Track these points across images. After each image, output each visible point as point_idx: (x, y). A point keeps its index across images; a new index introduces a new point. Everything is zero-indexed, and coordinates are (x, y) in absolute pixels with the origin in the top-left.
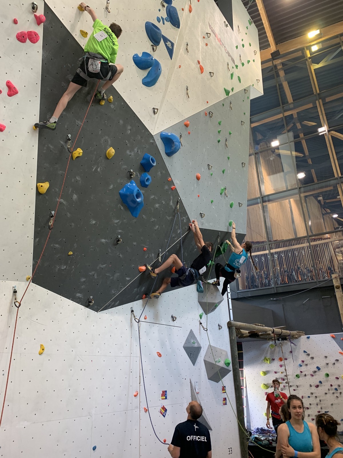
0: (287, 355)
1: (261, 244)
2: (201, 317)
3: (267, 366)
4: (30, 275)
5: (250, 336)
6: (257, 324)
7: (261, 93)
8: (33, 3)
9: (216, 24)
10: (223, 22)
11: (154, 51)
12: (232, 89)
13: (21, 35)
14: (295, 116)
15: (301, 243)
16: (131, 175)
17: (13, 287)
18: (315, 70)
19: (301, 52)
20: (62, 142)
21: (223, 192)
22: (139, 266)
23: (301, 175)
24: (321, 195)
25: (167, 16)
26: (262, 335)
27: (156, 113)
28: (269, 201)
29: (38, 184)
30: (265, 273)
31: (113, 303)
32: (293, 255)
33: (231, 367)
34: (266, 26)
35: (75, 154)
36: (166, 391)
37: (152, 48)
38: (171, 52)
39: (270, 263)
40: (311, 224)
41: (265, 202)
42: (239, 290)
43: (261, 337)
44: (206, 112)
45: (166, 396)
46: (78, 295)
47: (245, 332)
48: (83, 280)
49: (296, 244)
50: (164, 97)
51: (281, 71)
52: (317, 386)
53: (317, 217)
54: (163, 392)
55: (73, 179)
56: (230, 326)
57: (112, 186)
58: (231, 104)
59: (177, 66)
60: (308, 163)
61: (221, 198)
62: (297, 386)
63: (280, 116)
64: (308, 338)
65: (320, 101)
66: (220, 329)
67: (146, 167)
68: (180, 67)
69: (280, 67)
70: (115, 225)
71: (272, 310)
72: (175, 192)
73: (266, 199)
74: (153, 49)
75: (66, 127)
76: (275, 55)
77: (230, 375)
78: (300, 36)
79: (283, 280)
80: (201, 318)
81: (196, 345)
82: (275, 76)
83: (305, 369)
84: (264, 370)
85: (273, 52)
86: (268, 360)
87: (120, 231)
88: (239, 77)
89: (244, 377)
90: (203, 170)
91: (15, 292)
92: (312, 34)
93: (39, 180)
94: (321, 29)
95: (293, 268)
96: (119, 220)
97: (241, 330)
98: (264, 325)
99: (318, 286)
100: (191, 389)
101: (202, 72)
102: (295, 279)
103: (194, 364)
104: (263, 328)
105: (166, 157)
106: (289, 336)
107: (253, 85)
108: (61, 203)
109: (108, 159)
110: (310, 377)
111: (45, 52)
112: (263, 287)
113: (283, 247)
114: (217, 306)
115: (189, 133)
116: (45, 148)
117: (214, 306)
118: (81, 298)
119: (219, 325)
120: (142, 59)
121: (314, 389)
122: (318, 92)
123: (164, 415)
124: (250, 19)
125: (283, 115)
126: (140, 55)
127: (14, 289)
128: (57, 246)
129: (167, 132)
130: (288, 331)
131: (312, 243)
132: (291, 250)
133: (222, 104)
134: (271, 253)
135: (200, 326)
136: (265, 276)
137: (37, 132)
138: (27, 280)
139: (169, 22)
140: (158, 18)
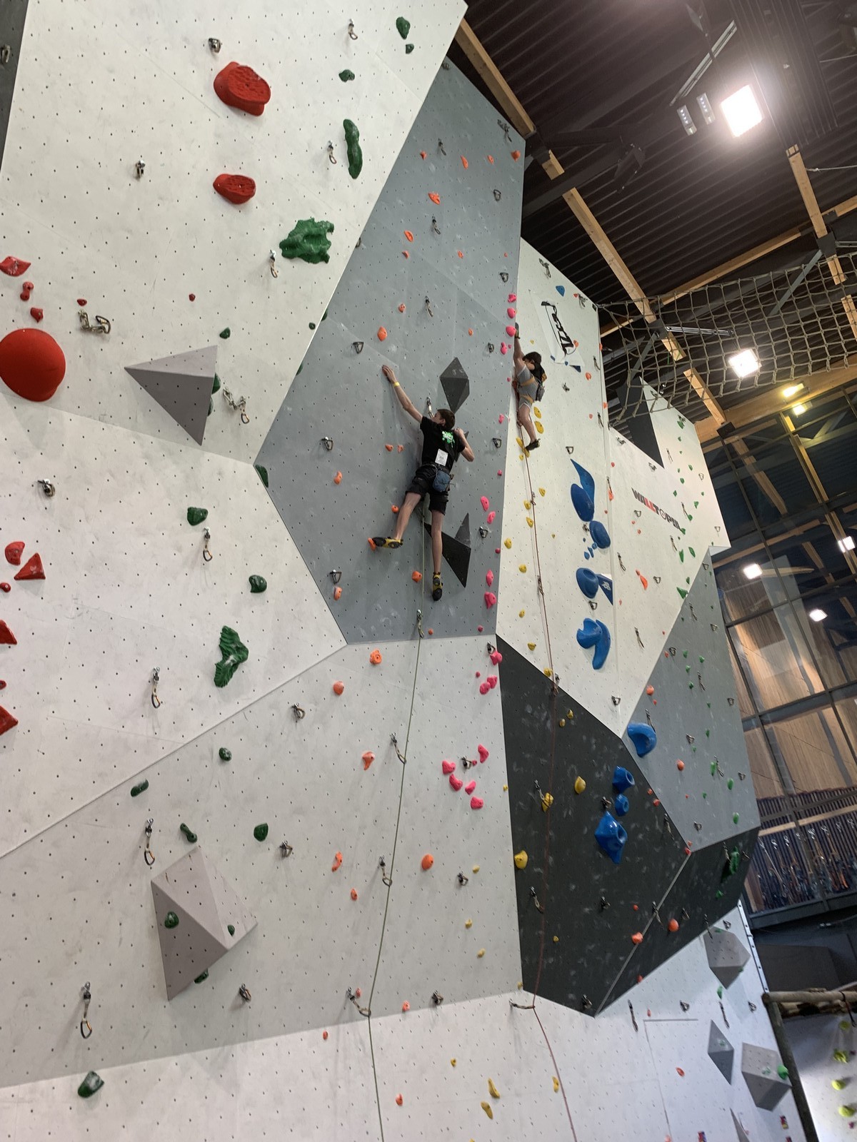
2: (720, 995)
3: (843, 1069)
4: (520, 982)
5: (801, 1013)
6: (812, 989)
7: (727, 546)
9: (641, 481)
10: (649, 467)
11: (593, 609)
12: (688, 581)
13: (484, 687)
16: (606, 805)
18: (806, 449)
19: (774, 419)
20: (530, 794)
21: (715, 771)
22: (633, 936)
23: (818, 615)
25: (593, 542)
26: (824, 1008)
27: (618, 704)
28: (777, 720)
29: (516, 857)
30: (797, 869)
33: (787, 1079)
35: (545, 803)
37: (590, 607)
38: (609, 594)
39: (803, 848)
41: (768, 723)
42: (752, 913)
43: (823, 1010)
44: (666, 651)
46: (571, 996)
47: (792, 1006)
54: (700, 1133)
55: (547, 837)
56: (767, 1002)
57: (586, 830)
58: (692, 610)
59: (618, 605)
60: (826, 583)
61: (713, 781)
65: (832, 514)
66: (752, 1010)
67: (620, 786)
68: (621, 604)
69: (741, 449)
70: (597, 883)
71: (829, 949)
72: (660, 809)
73: (771, 716)
74: (592, 607)
75: (532, 773)
76: (725, 431)
77: (789, 1096)
78: (766, 392)
79: (837, 882)
80: (720, 997)
81: (727, 1048)
84: (839, 1077)
85: (719, 425)
86: (843, 1055)
87: (603, 890)
88: (690, 548)
90: (683, 749)
92: (790, 391)
93: (516, 852)
96: (599, 875)
97: (784, 1004)
98: (825, 989)
100: (736, 1126)
101: (645, 587)
103: (729, 1080)
104: (824, 994)
105: (639, 762)
107: (712, 544)
108: (539, 873)
109: (578, 795)
111: (502, 690)
112: (800, 902)
113: (823, 812)
115: (656, 704)
116: (516, 808)
117: (737, 971)
118: (574, 1000)
119: (750, 1004)
120: (585, 632)
122: (826, 498)
124: (680, 417)
126: (582, 629)
127: (510, 1002)
128: (542, 932)
129: (632, 724)
132: (840, 817)
133: (681, 619)
134: (800, 827)
135: (723, 1012)
136: (799, 877)
137: (507, 791)
138: (519, 988)
139: (598, 548)
140: (586, 553)
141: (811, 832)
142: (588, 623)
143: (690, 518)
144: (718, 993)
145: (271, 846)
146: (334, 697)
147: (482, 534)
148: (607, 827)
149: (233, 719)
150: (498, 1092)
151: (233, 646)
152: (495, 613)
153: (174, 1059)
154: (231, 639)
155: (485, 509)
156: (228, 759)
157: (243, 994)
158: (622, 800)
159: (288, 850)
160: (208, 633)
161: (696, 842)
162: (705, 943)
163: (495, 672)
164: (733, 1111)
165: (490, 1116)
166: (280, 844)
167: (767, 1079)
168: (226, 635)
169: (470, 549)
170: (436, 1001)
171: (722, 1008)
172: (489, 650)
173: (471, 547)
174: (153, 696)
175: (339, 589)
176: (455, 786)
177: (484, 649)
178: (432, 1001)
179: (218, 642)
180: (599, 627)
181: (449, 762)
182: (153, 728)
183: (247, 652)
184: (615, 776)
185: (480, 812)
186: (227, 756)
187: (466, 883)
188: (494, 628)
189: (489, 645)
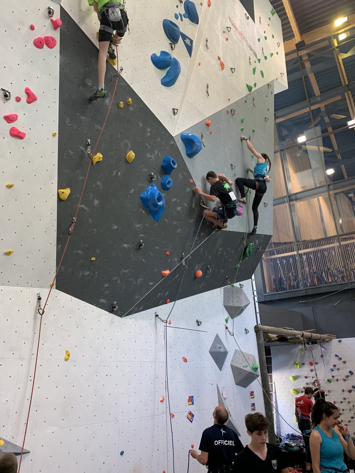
0: (318, 359)
1: (288, 244)
2: (227, 322)
3: (296, 371)
4: (53, 282)
5: (278, 340)
6: (286, 328)
7: (286, 87)
8: (49, 8)
9: (236, 17)
10: (244, 15)
11: (172, 49)
12: (255, 85)
13: (38, 41)
14: (323, 109)
15: (330, 243)
16: (152, 178)
17: (38, 294)
18: (342, 59)
19: (328, 41)
20: (81, 148)
21: (248, 193)
22: (162, 270)
23: (330, 172)
24: (352, 192)
25: (184, 12)
26: (291, 339)
27: (176, 114)
28: (296, 200)
29: (60, 190)
30: (294, 274)
31: (137, 308)
32: (323, 255)
33: (259, 372)
34: (290, 15)
35: (95, 159)
36: (192, 397)
37: (170, 47)
38: (189, 49)
39: (299, 264)
40: (341, 222)
41: (293, 200)
42: (266, 293)
43: (290, 341)
44: (228, 110)
45: (193, 401)
46: (102, 300)
47: (274, 336)
48: (106, 285)
49: (325, 244)
50: (183, 97)
51: (307, 63)
52: (350, 391)
53: (348, 214)
54: (190, 397)
55: (94, 185)
56: (257, 330)
57: (133, 190)
58: (253, 101)
59: (196, 64)
60: (337, 158)
62: (329, 392)
63: (307, 110)
64: (340, 341)
65: (349, 92)
66: (246, 333)
67: (166, 169)
68: (199, 65)
69: (305, 58)
70: (137, 229)
71: (301, 313)
73: (294, 197)
74: (172, 47)
75: (85, 132)
76: (300, 46)
77: (258, 380)
78: (326, 24)
79: (312, 282)
81: (222, 350)
82: (301, 68)
83: (337, 374)
84: (294, 375)
85: (297, 42)
86: (298, 364)
87: (142, 235)
88: (261, 71)
89: (273, 382)
90: (226, 170)
91: (39, 299)
92: (340, 21)
93: (60, 186)
94: (349, 16)
95: (322, 269)
96: (140, 225)
97: (269, 334)
98: (293, 329)
99: (350, 287)
100: (218, 395)
101: (223, 69)
102: (325, 281)
103: (220, 369)
104: (292, 332)
105: (187, 159)
106: (319, 339)
107: (277, 79)
108: (82, 209)
109: (128, 162)
110: (342, 381)
111: (63, 56)
112: (292, 289)
113: (312, 248)
114: (244, 310)
115: (211, 133)
116: (65, 154)
117: (241, 310)
118: (105, 304)
119: (245, 329)
120: (160, 58)
121: (346, 394)
122: (347, 83)
123: (191, 420)
124: (273, 10)
125: (310, 109)
126: (158, 55)
127: (38, 296)
128: (80, 252)
129: (187, 133)
130: (318, 335)
131: (342, 243)
132: (320, 250)
133: (245, 101)
134: (299, 254)
136: (293, 278)
137: (57, 137)
138: (51, 286)
139: (188, 18)
140: (176, 14)
141: (304, 257)
142: (163, 53)
143: (266, 58)
144: (226, 320)
158: (167, 179)
162: (224, 292)
164: (219, 386)
167: (244, 370)
172: (50, 13)
177: (44, 9)
185: (20, 141)
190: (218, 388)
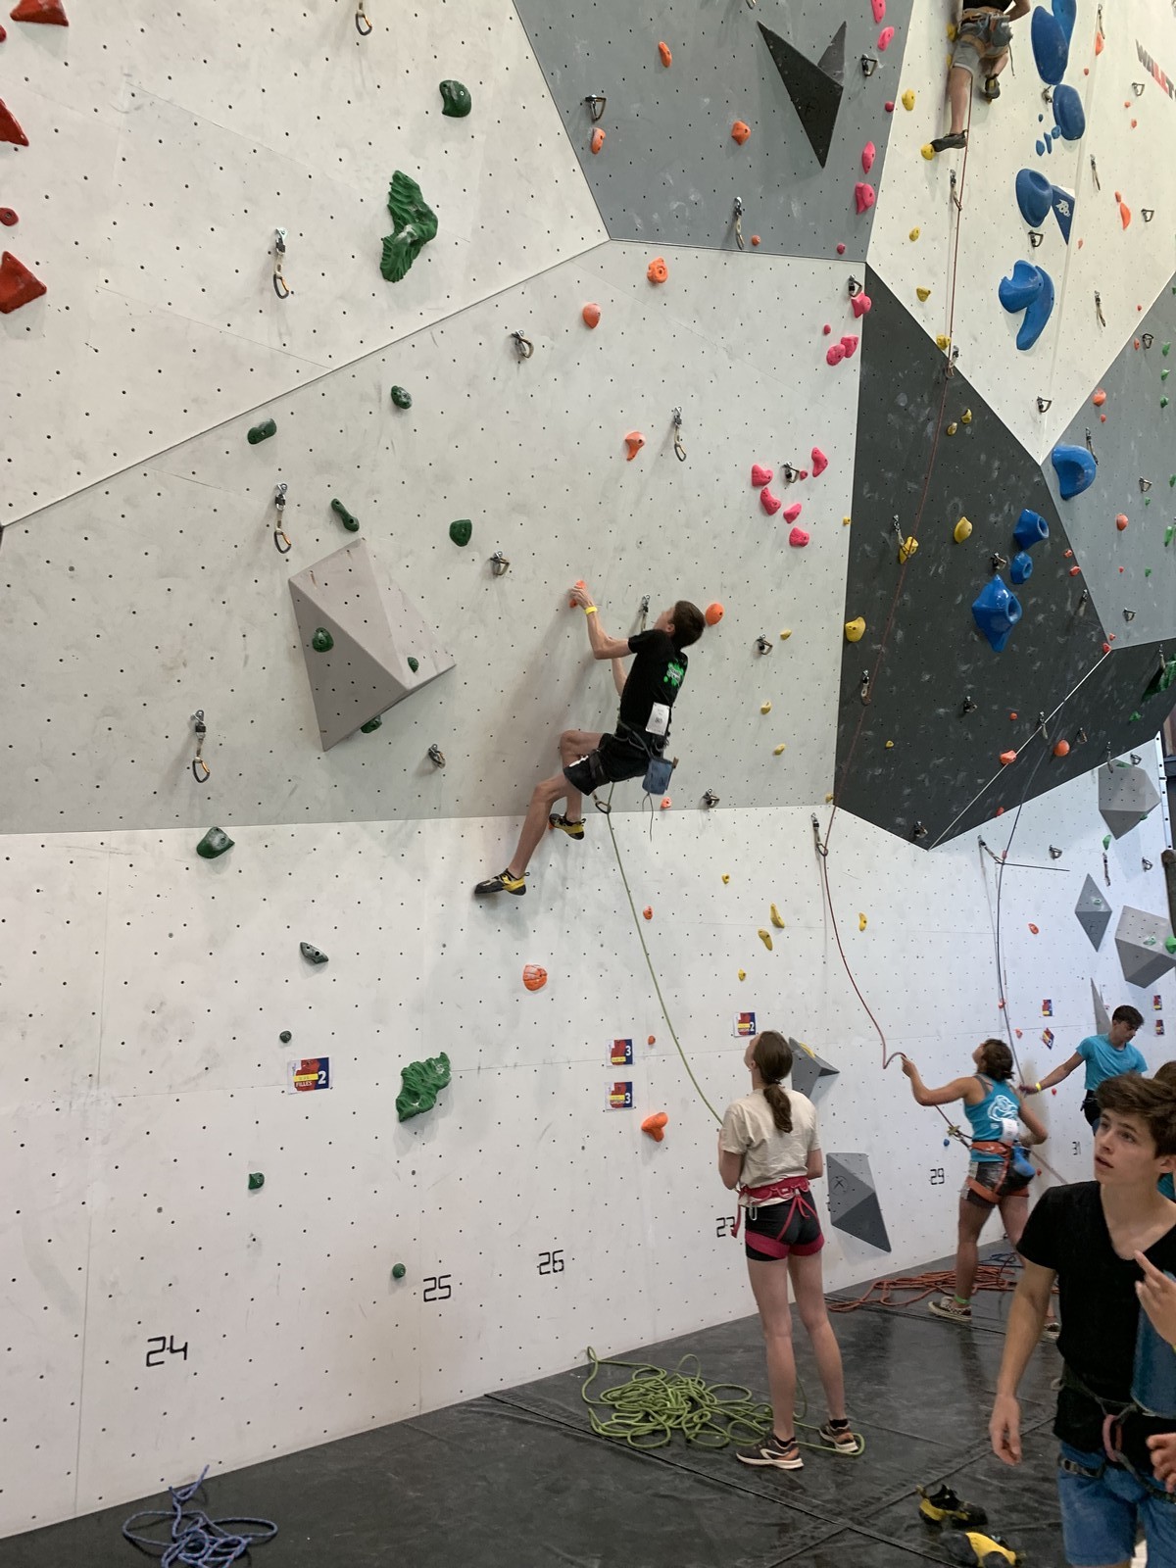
2: (1106, 845)
4: (831, 794)
11: (1034, 246)
13: (834, 353)
16: (997, 565)
17: (812, 816)
20: (884, 534)
21: (1171, 538)
22: (1002, 753)
25: (1055, 125)
27: (1046, 411)
29: (848, 625)
36: (1050, 1001)
37: (1030, 242)
44: (1138, 341)
45: (1050, 1010)
46: (899, 820)
50: (1054, 357)
54: (1045, 1002)
55: (898, 601)
56: (1169, 862)
57: (960, 598)
59: (1076, 248)
61: (1166, 554)
66: (1146, 868)
67: (1024, 540)
68: (1081, 247)
70: (963, 675)
72: (1077, 579)
74: (1033, 241)
80: (1106, 849)
81: (1102, 908)
87: (970, 686)
90: (1130, 498)
91: (816, 825)
93: (849, 618)
96: (969, 665)
100: (1095, 1000)
101: (1126, 223)
103: (1097, 949)
105: (1061, 506)
108: (878, 652)
109: (957, 544)
111: (864, 363)
115: (1104, 421)
117: (1137, 818)
118: (903, 826)
119: (1144, 861)
120: (1015, 284)
123: (1049, 1044)
126: (1010, 278)
127: (811, 819)
128: (870, 733)
129: (1063, 446)
135: (1106, 866)
137: (849, 526)
138: (828, 801)
139: (1061, 136)
140: (1038, 143)
142: (1023, 269)
144: (1104, 842)
145: (476, 556)
146: (583, 331)
147: (865, 68)
148: (993, 597)
149: (412, 340)
150: (782, 921)
151: (412, 209)
152: (869, 224)
153: (335, 827)
154: (408, 197)
155: (877, 19)
156: (406, 405)
157: (434, 756)
158: (1024, 561)
159: (503, 565)
160: (368, 179)
161: (1121, 636)
162: (1100, 778)
163: (855, 329)
164: (1094, 982)
165: (770, 948)
166: (492, 556)
167: (1148, 950)
168: (400, 189)
169: (842, 88)
170: (709, 802)
171: (1106, 861)
172: (852, 288)
173: (843, 84)
174: (275, 277)
175: (599, 132)
176: (769, 507)
177: (843, 286)
178: (703, 801)
179: (385, 200)
180: (1039, 275)
181: (764, 468)
182: (280, 335)
183: (435, 221)
184: (1021, 523)
185: (801, 551)
186: (404, 400)
187: (769, 650)
188: (864, 251)
189: (851, 280)
190: (1093, 985)
